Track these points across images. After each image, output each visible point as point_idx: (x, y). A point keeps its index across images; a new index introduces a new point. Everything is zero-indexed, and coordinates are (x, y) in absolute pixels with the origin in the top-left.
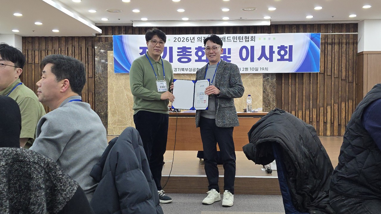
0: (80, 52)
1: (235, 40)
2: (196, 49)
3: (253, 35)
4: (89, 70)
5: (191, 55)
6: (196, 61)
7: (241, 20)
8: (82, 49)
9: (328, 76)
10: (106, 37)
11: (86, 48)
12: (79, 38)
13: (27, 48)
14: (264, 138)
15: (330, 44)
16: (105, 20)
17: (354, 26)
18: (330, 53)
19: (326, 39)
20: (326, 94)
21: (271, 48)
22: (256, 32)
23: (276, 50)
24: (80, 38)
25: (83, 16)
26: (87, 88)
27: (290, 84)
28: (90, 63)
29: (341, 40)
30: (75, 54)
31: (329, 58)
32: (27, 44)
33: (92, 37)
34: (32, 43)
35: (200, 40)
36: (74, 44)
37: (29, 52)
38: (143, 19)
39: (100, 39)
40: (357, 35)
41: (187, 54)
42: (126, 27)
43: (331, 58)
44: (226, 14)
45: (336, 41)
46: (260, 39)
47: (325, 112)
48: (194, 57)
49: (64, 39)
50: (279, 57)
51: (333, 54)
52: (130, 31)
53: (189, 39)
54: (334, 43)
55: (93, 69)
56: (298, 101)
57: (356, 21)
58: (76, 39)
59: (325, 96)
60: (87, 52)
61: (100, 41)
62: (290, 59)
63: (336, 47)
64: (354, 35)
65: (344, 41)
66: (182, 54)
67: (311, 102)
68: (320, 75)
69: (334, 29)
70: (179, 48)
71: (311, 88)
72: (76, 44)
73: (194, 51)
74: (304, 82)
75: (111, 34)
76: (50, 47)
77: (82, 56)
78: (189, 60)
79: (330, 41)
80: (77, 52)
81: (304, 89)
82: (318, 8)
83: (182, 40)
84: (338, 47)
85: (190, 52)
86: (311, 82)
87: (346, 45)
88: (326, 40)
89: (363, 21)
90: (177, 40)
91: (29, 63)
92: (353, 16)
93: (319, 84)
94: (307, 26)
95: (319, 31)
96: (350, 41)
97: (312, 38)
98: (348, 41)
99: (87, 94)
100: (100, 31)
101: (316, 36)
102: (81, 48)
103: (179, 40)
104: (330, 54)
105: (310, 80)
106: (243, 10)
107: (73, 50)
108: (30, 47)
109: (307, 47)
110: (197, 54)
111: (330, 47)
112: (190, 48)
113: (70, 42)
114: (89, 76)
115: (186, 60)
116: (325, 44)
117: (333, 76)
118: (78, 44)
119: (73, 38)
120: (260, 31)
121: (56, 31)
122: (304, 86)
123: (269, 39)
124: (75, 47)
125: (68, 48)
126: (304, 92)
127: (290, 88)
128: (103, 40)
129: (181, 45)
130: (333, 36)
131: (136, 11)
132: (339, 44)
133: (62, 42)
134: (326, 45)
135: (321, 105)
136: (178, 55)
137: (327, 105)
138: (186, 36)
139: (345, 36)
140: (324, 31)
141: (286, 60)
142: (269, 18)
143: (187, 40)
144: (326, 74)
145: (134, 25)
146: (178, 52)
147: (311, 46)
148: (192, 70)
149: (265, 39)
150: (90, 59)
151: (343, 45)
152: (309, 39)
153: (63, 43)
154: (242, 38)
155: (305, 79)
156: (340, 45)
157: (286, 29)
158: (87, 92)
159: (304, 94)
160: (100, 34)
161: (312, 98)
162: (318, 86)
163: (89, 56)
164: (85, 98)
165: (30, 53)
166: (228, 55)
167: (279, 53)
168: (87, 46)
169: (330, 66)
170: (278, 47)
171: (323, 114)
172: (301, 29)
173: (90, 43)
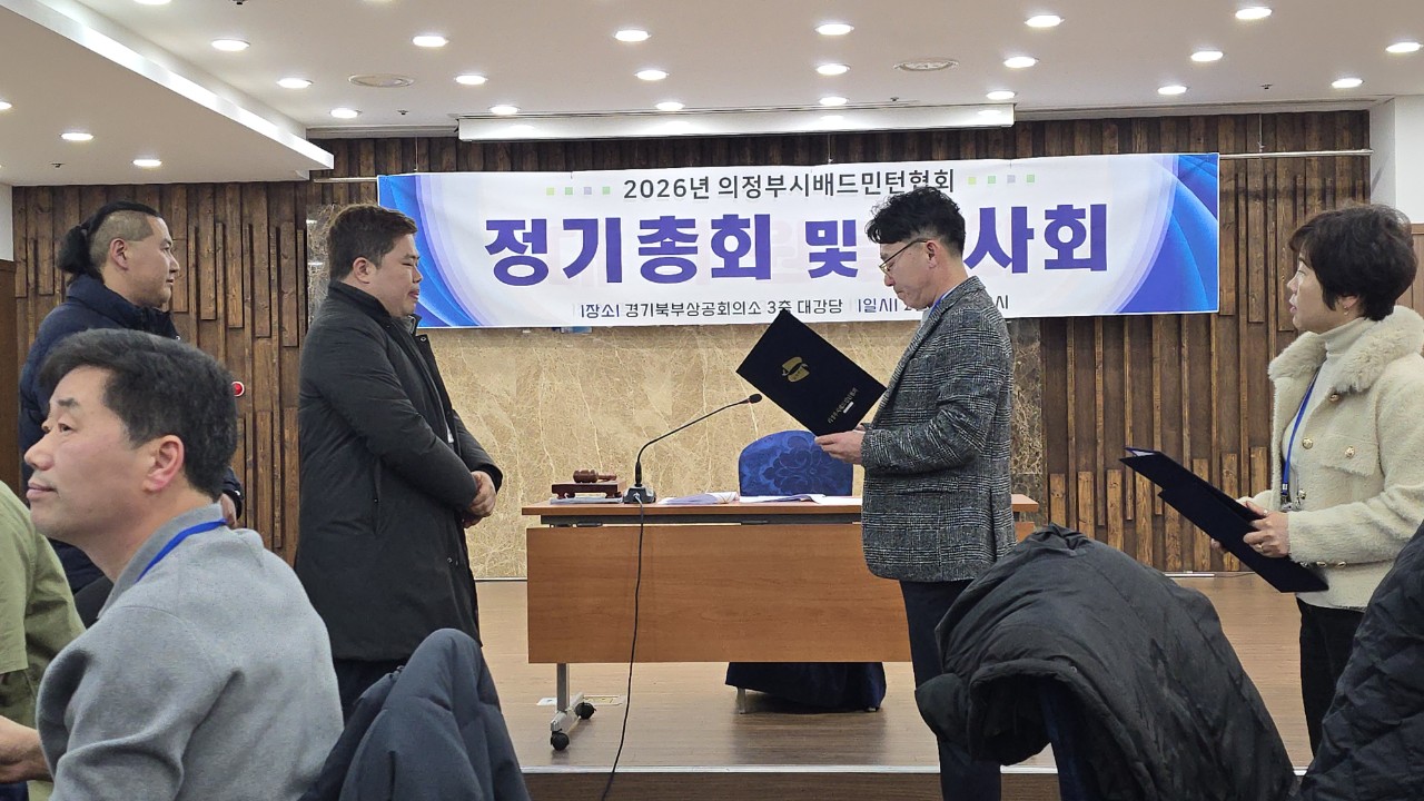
0: (246, 245)
1: (873, 188)
2: (715, 224)
3: (946, 165)
4: (285, 318)
5: (694, 250)
6: (716, 273)
7: (894, 105)
8: (255, 234)
9: (1253, 328)
10: (350, 184)
11: (273, 230)
12: (243, 188)
13: (32, 232)
14: (1005, 658)
15: (1257, 196)
16: (345, 115)
17: (1354, 124)
18: (1257, 231)
19: (1241, 175)
20: (1244, 399)
21: (1019, 214)
22: (955, 154)
23: (1037, 222)
24: (246, 190)
25: (257, 103)
26: (277, 392)
27: (1099, 358)
28: (289, 289)
29: (1300, 178)
30: (229, 252)
31: (1256, 254)
32: (31, 217)
33: (296, 184)
34: (53, 210)
35: (732, 188)
36: (220, 214)
37: (40, 247)
38: (499, 110)
39: (327, 193)
40: (1364, 160)
41: (678, 244)
42: (430, 140)
43: (1261, 255)
44: (834, 84)
45: (1283, 183)
46: (972, 181)
47: (1245, 472)
48: (706, 259)
49: (181, 193)
50: (1053, 254)
51: (1271, 237)
52: (449, 157)
53: (687, 185)
54: (1276, 194)
55: (302, 311)
56: (1132, 430)
57: (1362, 100)
58: (229, 196)
59: (1244, 406)
60: (273, 244)
61: (328, 199)
62: (1097, 262)
63: (1283, 207)
64: (1354, 157)
65: (1315, 183)
66: (658, 245)
67: (1186, 433)
68: (1222, 321)
69: (1271, 136)
70: (644, 224)
71: (1186, 376)
72: (230, 212)
73: (705, 234)
74: (1156, 353)
75: (372, 170)
77: (256, 262)
78: (689, 271)
79: (1255, 184)
80: (234, 244)
81: (1157, 380)
82: (1206, 56)
83: (656, 192)
84: (1290, 207)
85: (693, 238)
86: (1185, 351)
87: (1323, 198)
88: (1241, 183)
89: (1389, 102)
90: (637, 192)
91: (41, 291)
92: (1347, 84)
93: (1214, 360)
94: (1163, 128)
95: (1212, 146)
96: (1339, 184)
97: (1184, 176)
98: (1328, 182)
99: (277, 417)
100: (325, 159)
101: (1199, 166)
102: (251, 227)
103: (647, 192)
104: (1260, 236)
105: (1181, 346)
106: (904, 68)
107: (219, 238)
108: (46, 230)
109: (1164, 211)
110: (717, 245)
111: (1256, 209)
112: (691, 223)
113: (206, 206)
114: (286, 343)
115: (677, 270)
116: (1237, 196)
117: (1272, 326)
118: (236, 215)
119: (217, 189)
120: (971, 146)
121: (148, 164)
122: (1156, 367)
123: (1011, 179)
124: (228, 227)
125: (197, 231)
126: (1157, 394)
127: (1099, 378)
128: (341, 194)
129: (656, 209)
130: (1270, 165)
131: (472, 79)
132: (1293, 194)
133: (174, 207)
134: (1242, 203)
135: (1226, 442)
136: (642, 252)
137: (1252, 444)
138: (672, 174)
139: (1315, 164)
140: (1231, 143)
141: (1082, 264)
142: (1007, 95)
143: (680, 191)
144: (1243, 318)
145: (463, 136)
146: (642, 239)
147: (1180, 208)
148: (701, 312)
149: (992, 180)
150: (288, 275)
151: (1309, 202)
152: (1172, 177)
154: (902, 178)
155: (1161, 340)
156: (1300, 201)
157: (1079, 140)
158: (276, 408)
159: (1157, 402)
160: (325, 173)
161: (1190, 414)
162: (1215, 367)
163: (284, 262)
164: (269, 431)
165: (44, 252)
166: (843, 249)
167: (1051, 236)
168: (274, 222)
169: (1262, 288)
170: (1049, 214)
171: (1235, 480)
172: (1140, 139)
173: (287, 210)
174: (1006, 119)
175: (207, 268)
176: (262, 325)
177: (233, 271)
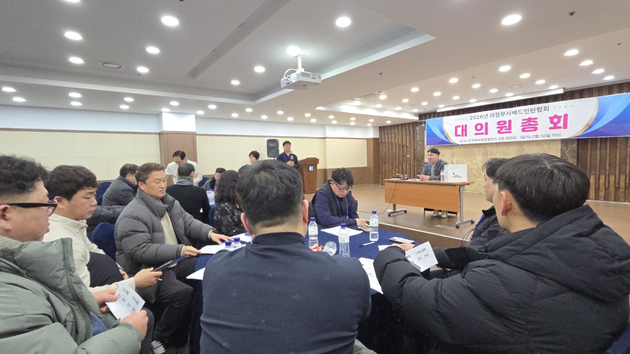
7: (525, 94)
10: (421, 122)
32: (381, 131)
34: (384, 130)
55: (416, 144)
72: (406, 127)
74: (618, 145)
75: (425, 119)
76: (393, 131)
80: (408, 133)
105: (627, 143)
108: (383, 133)
122: (618, 149)
142: (556, 87)
145: (438, 111)
153: (400, 128)
165: (383, 136)
174: (561, 91)
175: (404, 137)
176: (412, 146)
177: (407, 137)
